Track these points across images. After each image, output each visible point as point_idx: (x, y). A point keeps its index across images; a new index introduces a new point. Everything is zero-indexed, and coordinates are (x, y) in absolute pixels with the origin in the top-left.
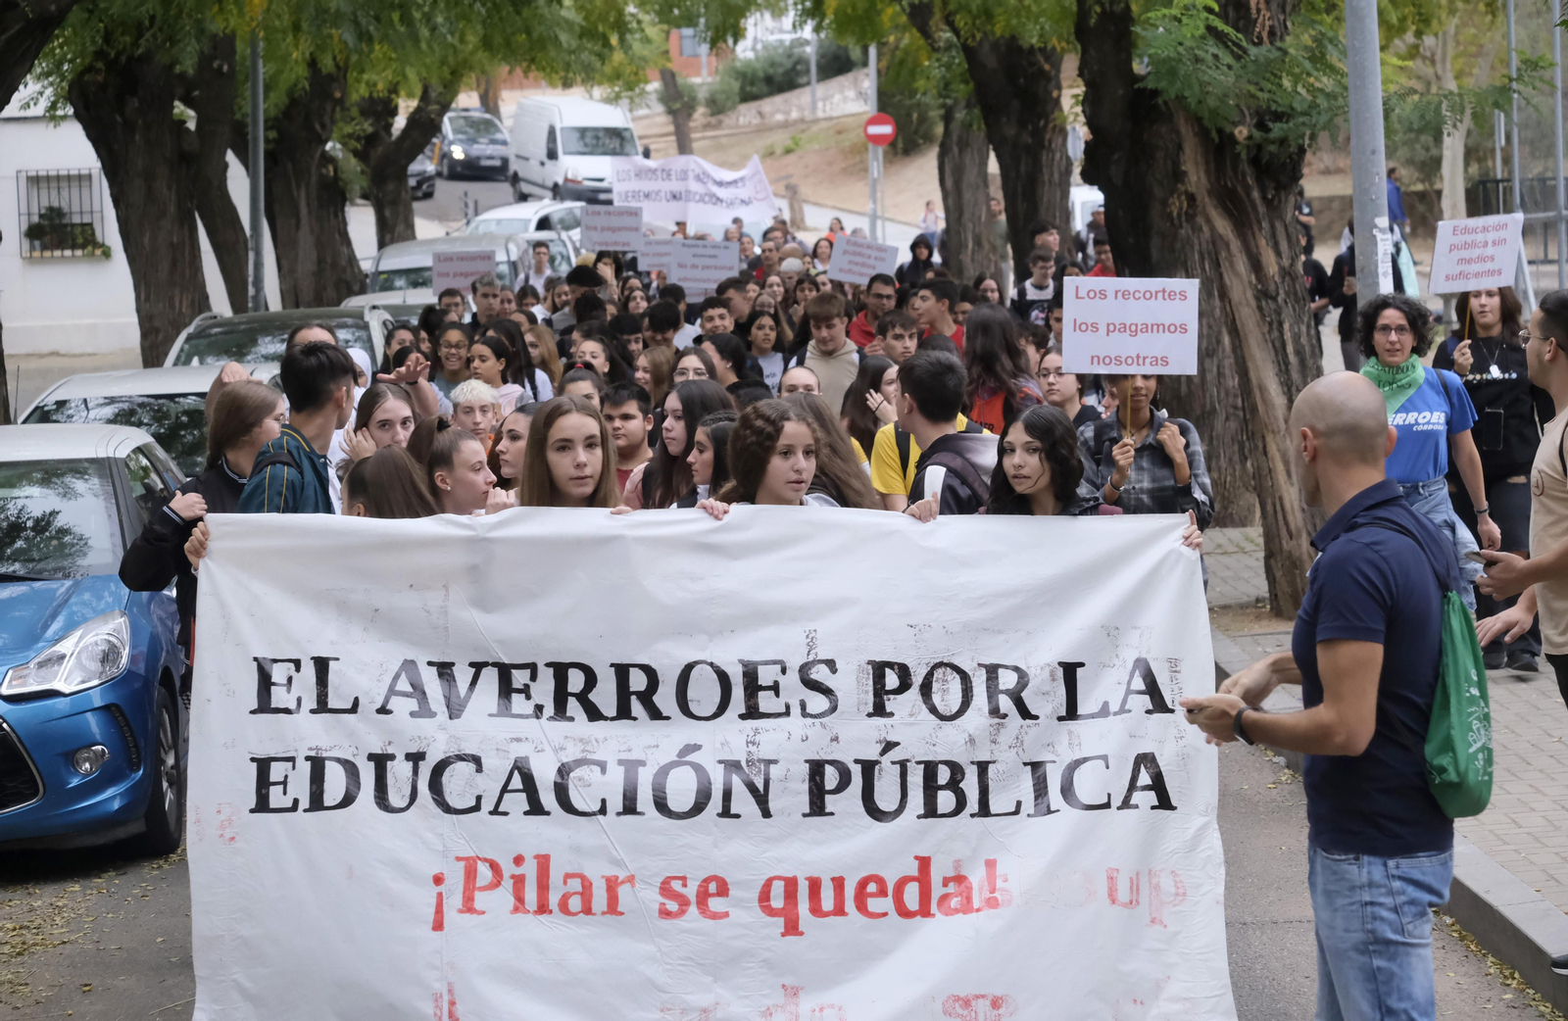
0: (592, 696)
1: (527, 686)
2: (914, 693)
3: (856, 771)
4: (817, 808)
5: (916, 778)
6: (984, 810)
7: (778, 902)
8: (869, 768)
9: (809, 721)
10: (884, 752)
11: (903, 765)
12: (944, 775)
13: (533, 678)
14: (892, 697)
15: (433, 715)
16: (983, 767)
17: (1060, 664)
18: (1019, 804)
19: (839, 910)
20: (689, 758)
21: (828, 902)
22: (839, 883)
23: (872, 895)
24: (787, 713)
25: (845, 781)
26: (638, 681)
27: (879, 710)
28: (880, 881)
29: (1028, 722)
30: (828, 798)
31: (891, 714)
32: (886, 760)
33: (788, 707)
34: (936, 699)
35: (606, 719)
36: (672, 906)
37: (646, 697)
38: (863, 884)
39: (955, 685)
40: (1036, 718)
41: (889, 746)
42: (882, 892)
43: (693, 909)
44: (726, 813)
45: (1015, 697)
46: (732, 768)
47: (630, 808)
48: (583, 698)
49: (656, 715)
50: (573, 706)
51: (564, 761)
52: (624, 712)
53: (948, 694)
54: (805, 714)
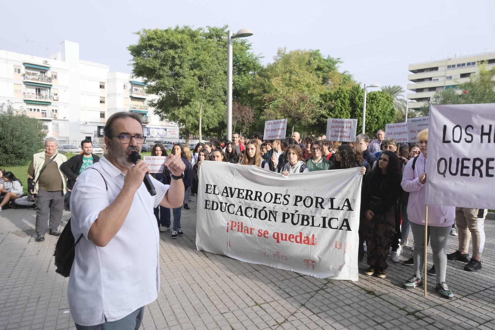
2: (302, 202)
3: (291, 215)
4: (284, 221)
5: (301, 217)
6: (313, 225)
7: (276, 236)
8: (293, 215)
10: (295, 212)
11: (299, 215)
12: (306, 218)
13: (243, 192)
14: (298, 202)
15: (229, 197)
16: (313, 217)
17: (330, 198)
18: (320, 225)
19: (286, 240)
20: (264, 209)
21: (284, 238)
22: (286, 235)
23: (291, 238)
24: (280, 203)
25: (288, 217)
26: (259, 194)
28: (293, 236)
29: (323, 209)
30: (286, 219)
31: (297, 205)
32: (296, 214)
34: (306, 203)
35: (253, 200)
36: (260, 234)
37: (259, 197)
38: (290, 236)
39: (310, 200)
41: (297, 211)
42: (293, 238)
43: (263, 236)
44: (269, 220)
45: (321, 204)
46: (271, 212)
47: (255, 217)
48: (250, 196)
49: (260, 200)
50: (248, 197)
51: (246, 207)
52: (256, 199)
53: (308, 203)
54: (283, 204)
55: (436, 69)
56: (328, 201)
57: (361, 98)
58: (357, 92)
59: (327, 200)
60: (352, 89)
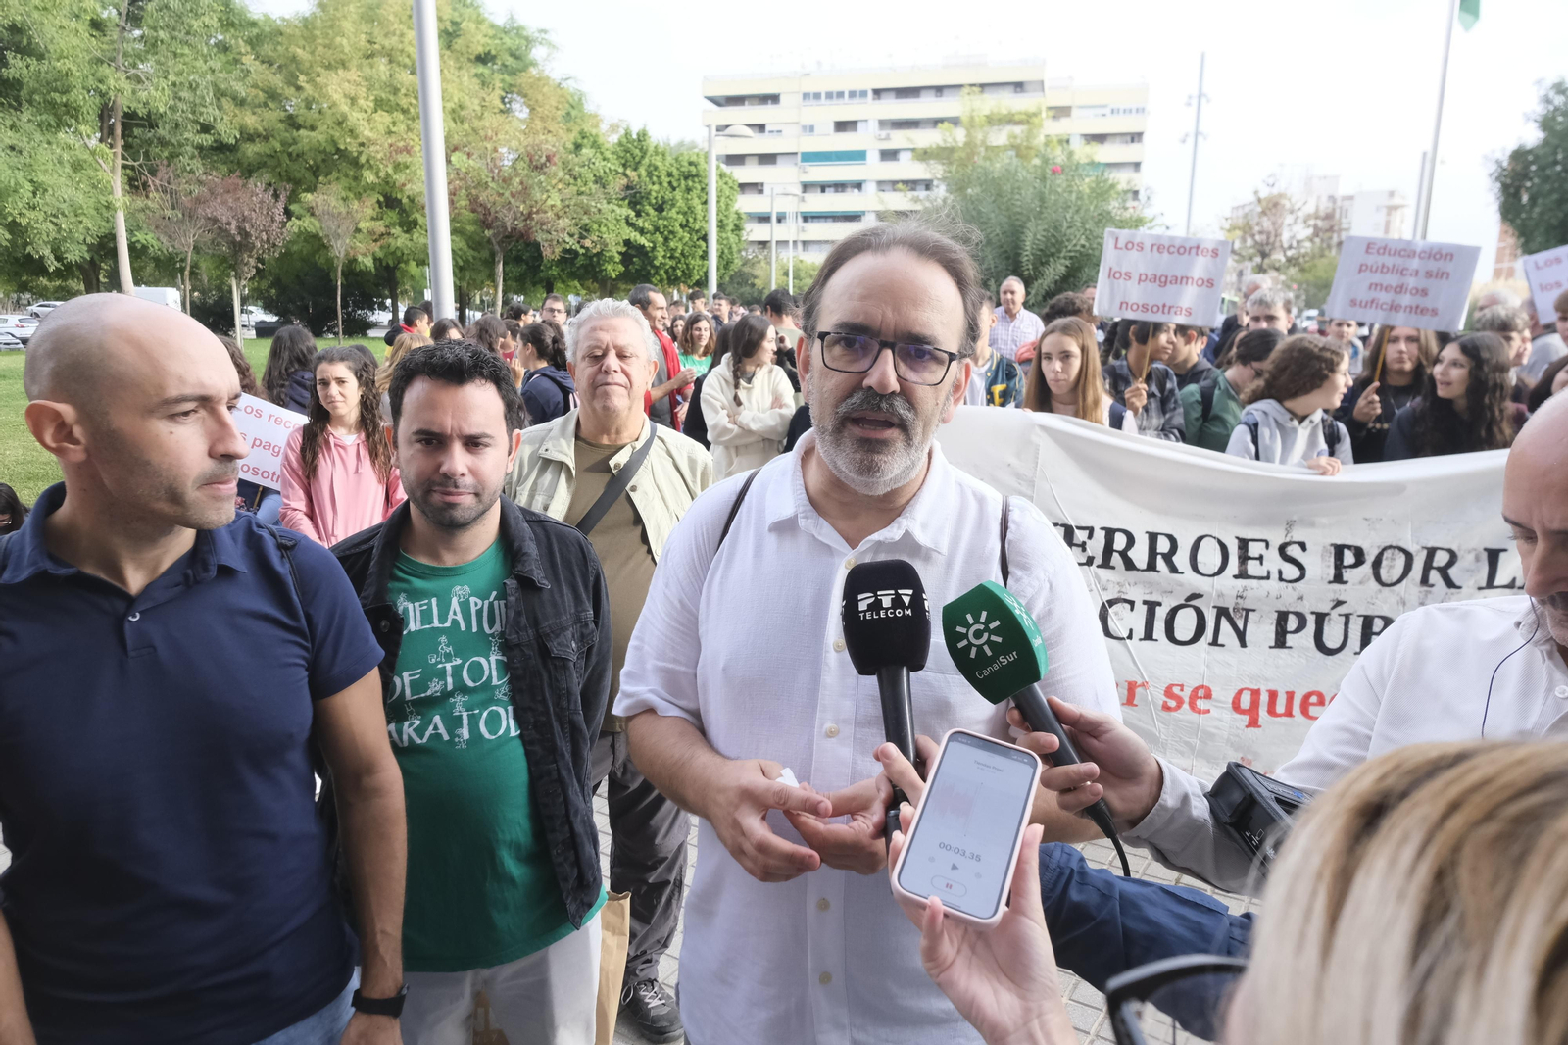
0: (1130, 554)
1: (1084, 543)
2: (1366, 568)
3: (1311, 620)
4: (1280, 642)
5: (1357, 626)
7: (1246, 701)
8: (1321, 618)
9: (1284, 584)
10: (1333, 608)
11: (1347, 616)
13: (1090, 537)
14: (1349, 570)
17: (1485, 549)
19: (1289, 713)
20: (1192, 603)
21: (1280, 708)
22: (1290, 696)
23: (1313, 704)
24: (1268, 578)
25: (1302, 625)
26: (1163, 546)
27: (1338, 579)
28: (1320, 696)
29: (1453, 590)
30: (1288, 636)
31: (1346, 582)
32: (1334, 614)
33: (1269, 572)
34: (1383, 571)
35: (1138, 570)
36: (1172, 703)
37: (1168, 558)
38: (1307, 697)
39: (1401, 560)
40: (1460, 588)
41: (1339, 603)
43: (1186, 706)
44: (1215, 643)
45: (1443, 571)
46: (1222, 612)
47: (1149, 635)
48: (1124, 554)
49: (1174, 569)
50: (1116, 559)
51: (1106, 598)
52: (1152, 566)
53: (1393, 567)
54: (1281, 579)
55: (774, 99)
56: (1477, 559)
57: (656, 173)
58: (641, 150)
59: (1471, 557)
60: (625, 140)
